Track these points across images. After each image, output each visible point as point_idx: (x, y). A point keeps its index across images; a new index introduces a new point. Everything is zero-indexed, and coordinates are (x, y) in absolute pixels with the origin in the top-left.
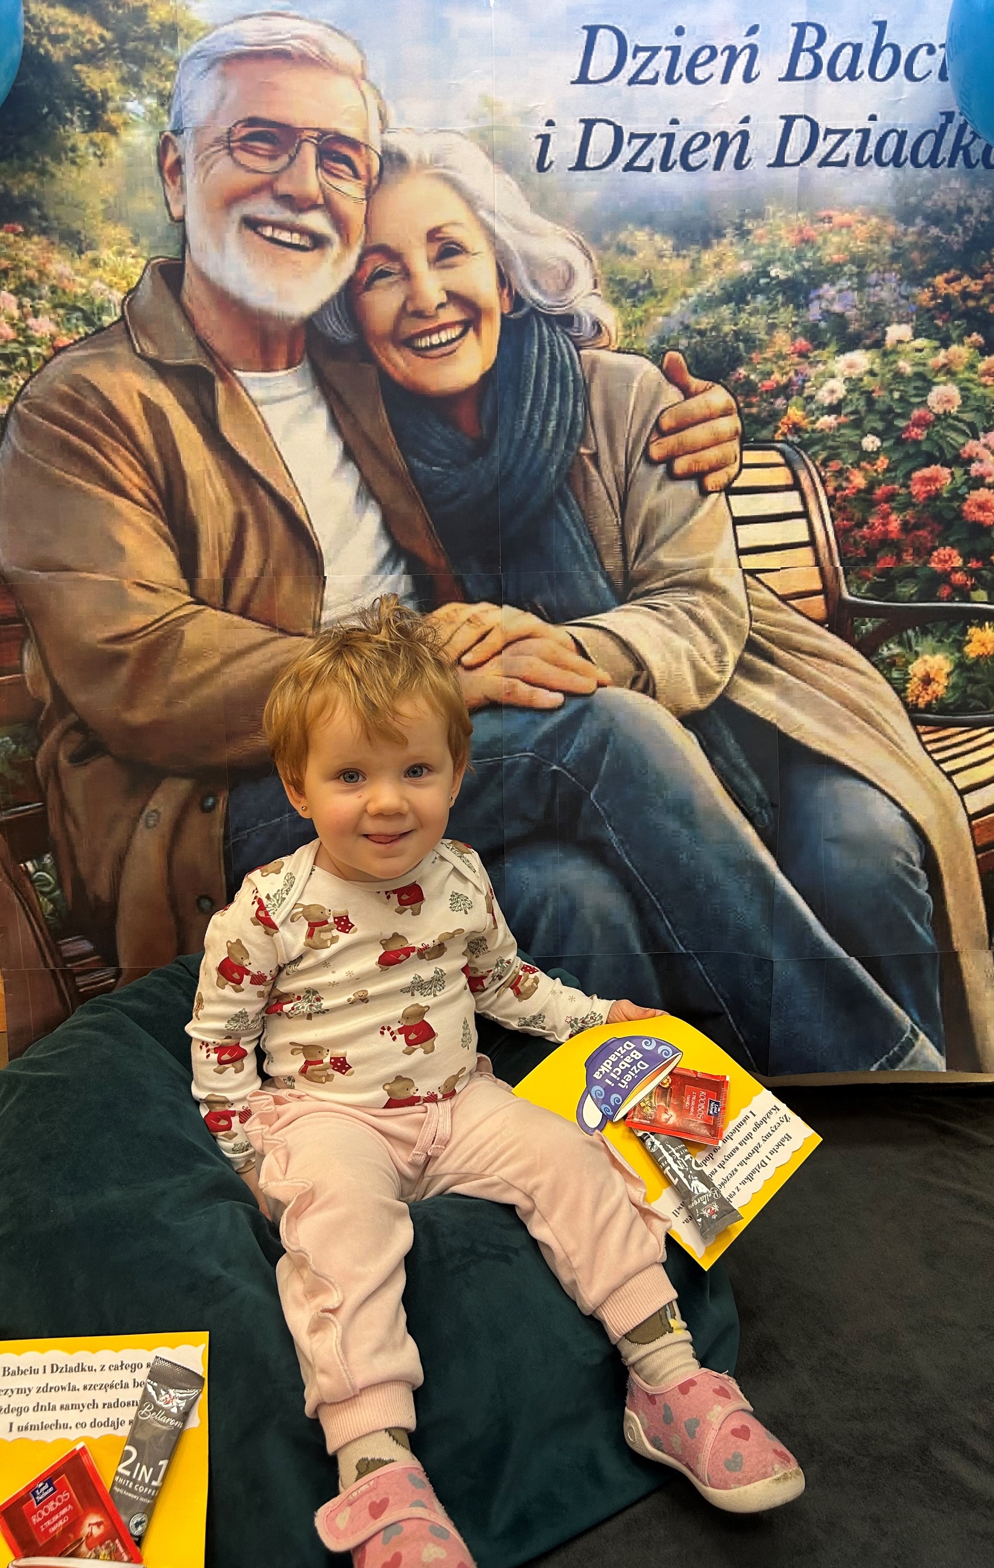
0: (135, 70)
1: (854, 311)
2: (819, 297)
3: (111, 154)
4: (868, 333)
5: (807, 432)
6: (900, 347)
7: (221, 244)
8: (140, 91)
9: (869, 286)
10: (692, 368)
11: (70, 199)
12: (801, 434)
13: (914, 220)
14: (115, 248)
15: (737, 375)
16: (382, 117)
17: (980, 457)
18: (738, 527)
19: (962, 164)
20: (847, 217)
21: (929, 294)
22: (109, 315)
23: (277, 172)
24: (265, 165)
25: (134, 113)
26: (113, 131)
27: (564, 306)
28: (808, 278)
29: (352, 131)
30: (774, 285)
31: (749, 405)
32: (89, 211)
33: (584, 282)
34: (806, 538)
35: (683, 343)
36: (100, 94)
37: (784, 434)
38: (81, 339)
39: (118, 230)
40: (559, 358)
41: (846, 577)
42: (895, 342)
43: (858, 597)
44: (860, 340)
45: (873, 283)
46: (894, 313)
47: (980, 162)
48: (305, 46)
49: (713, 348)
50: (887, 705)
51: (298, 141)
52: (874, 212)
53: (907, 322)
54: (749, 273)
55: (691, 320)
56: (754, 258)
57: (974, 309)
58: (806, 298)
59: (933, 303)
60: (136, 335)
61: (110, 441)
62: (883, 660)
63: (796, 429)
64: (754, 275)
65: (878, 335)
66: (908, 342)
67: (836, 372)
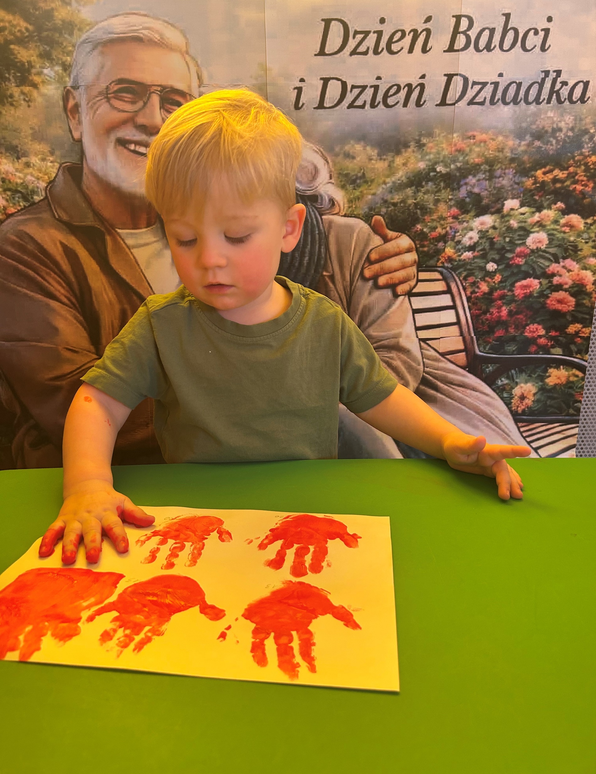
0: (48, 49)
1: (486, 192)
2: (466, 184)
3: (35, 100)
4: (493, 205)
5: (456, 261)
6: (512, 213)
7: (104, 156)
8: (52, 63)
9: (496, 177)
10: (389, 225)
11: (11, 127)
12: (453, 263)
13: (525, 136)
14: (39, 156)
15: (416, 229)
16: (199, 78)
17: (560, 273)
18: (415, 315)
19: (556, 101)
20: (484, 136)
21: (532, 181)
22: (38, 195)
23: (136, 111)
24: (128, 107)
25: (48, 76)
26: (35, 86)
27: (312, 190)
28: (460, 172)
29: (180, 86)
30: (439, 176)
31: (423, 246)
32: (22, 134)
33: (324, 175)
34: (454, 320)
35: (384, 210)
36: (26, 64)
37: (443, 263)
38: (22, 209)
39: (41, 146)
40: (310, 221)
41: (477, 342)
42: (509, 209)
43: (485, 353)
44: (489, 209)
45: (498, 176)
46: (510, 193)
47: (567, 100)
48: (151, 34)
49: (401, 213)
50: (501, 412)
51: (148, 92)
52: (500, 133)
53: (517, 198)
54: (424, 169)
55: (388, 197)
56: (427, 160)
57: (560, 188)
58: (458, 184)
59: (534, 186)
60: (55, 208)
61: (44, 268)
62: (498, 387)
63: (450, 259)
64: (427, 170)
65: (499, 206)
66: (517, 210)
67: (474, 227)
